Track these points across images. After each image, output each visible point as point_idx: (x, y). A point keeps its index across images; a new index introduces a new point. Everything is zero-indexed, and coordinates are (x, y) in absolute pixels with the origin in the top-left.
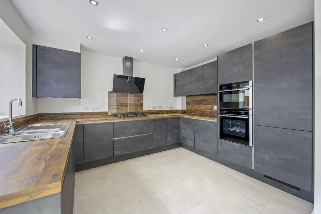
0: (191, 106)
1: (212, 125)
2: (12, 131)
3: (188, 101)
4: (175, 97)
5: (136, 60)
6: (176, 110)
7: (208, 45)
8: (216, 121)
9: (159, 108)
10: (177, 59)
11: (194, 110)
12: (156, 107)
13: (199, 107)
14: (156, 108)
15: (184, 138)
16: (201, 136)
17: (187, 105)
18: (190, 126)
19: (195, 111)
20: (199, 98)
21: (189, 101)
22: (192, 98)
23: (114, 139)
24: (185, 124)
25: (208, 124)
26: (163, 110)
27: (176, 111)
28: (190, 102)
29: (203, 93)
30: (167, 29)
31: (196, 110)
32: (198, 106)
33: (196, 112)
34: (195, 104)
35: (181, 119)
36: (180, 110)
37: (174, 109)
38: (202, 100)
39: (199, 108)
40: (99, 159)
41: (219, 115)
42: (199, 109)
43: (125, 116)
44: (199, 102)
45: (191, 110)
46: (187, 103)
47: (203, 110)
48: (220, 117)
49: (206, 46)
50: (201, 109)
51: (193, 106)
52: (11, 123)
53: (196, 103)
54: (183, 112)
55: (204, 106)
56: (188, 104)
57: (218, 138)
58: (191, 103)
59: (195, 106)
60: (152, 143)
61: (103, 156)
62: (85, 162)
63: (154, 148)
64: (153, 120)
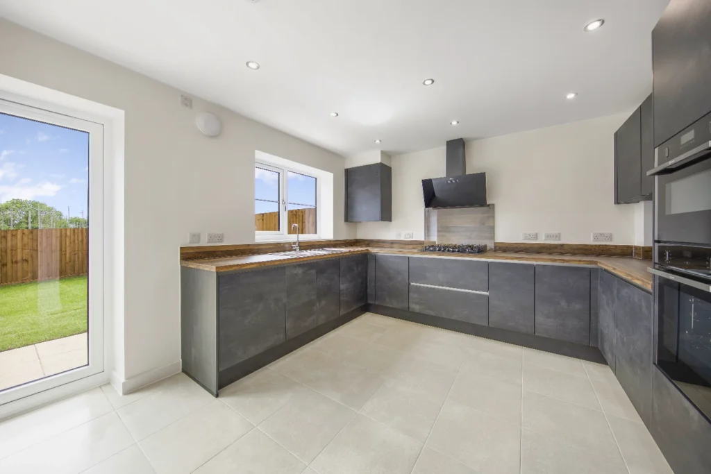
1: (644, 305)
7: (602, 21)
9: (548, 236)
12: (537, 234)
23: (411, 283)
25: (636, 298)
26: (562, 245)
27: (625, 251)
35: (599, 272)
36: (640, 248)
52: (298, 244)
57: (654, 363)
60: (485, 313)
61: (395, 304)
62: (377, 303)
63: (491, 325)
64: (489, 264)
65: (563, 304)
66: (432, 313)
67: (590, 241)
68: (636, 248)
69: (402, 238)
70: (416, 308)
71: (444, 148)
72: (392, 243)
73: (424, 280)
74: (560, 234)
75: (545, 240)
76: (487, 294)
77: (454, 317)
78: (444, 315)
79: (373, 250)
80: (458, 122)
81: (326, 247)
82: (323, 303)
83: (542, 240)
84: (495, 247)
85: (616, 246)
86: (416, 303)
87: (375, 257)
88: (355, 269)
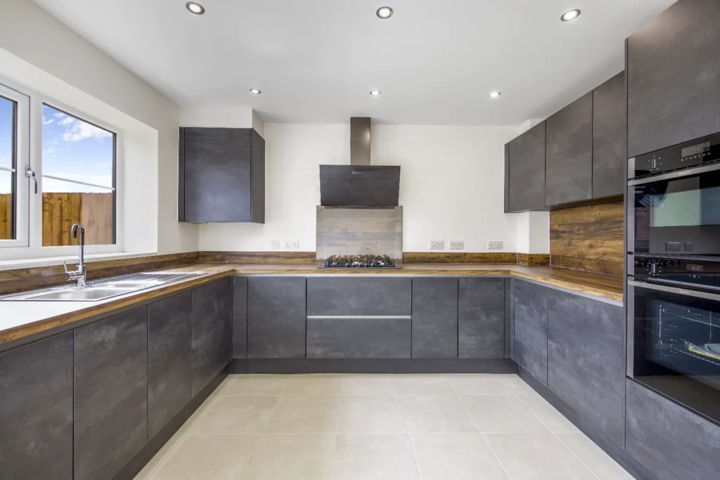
0: (566, 242)
1: (605, 317)
2: (82, 280)
3: (556, 227)
4: (509, 214)
5: (378, 122)
6: (513, 254)
7: (579, 12)
8: (621, 304)
9: (453, 244)
10: (494, 95)
11: (573, 257)
12: (443, 242)
13: (591, 246)
14: (443, 248)
15: (519, 348)
16: (567, 351)
17: (551, 239)
18: (535, 311)
19: (579, 261)
20: (593, 214)
21: (559, 226)
22: (568, 217)
23: (309, 317)
24: (523, 302)
25: (590, 310)
26: (465, 254)
27: (512, 259)
28: (561, 229)
29: (589, 197)
30: (391, 10)
31: (582, 256)
32: (588, 242)
33: (580, 264)
34: (579, 235)
35: (512, 282)
36: (525, 255)
37: (507, 249)
38: (600, 222)
39: (592, 251)
40: (276, 357)
41: (632, 283)
42: (592, 254)
43: (343, 263)
44: (592, 229)
45: (564, 257)
46: (552, 231)
47: (605, 258)
48: (636, 288)
49: (571, 15)
50: (597, 254)
51: (570, 244)
52: (80, 268)
53: (581, 232)
54: (536, 262)
55: (608, 243)
56: (555, 234)
57: (627, 377)
58: (564, 232)
59: (579, 244)
60: (408, 343)
61: (283, 352)
62: (250, 356)
63: (413, 357)
64: (412, 280)
65: (483, 318)
66: (341, 355)
67: (485, 249)
68: (520, 255)
69: (282, 249)
70: (316, 352)
71: (348, 126)
72: (265, 257)
73: (329, 308)
74: (463, 242)
75: (451, 249)
76: (409, 317)
77: (371, 356)
78: (358, 355)
79: (243, 270)
80: (380, 93)
81: (143, 270)
82: (162, 386)
83: (447, 249)
84: (403, 258)
85: (505, 254)
86: (318, 345)
87: (246, 282)
88: (216, 307)
